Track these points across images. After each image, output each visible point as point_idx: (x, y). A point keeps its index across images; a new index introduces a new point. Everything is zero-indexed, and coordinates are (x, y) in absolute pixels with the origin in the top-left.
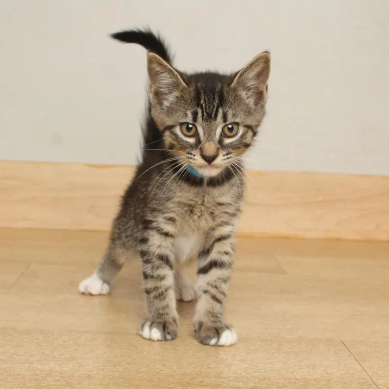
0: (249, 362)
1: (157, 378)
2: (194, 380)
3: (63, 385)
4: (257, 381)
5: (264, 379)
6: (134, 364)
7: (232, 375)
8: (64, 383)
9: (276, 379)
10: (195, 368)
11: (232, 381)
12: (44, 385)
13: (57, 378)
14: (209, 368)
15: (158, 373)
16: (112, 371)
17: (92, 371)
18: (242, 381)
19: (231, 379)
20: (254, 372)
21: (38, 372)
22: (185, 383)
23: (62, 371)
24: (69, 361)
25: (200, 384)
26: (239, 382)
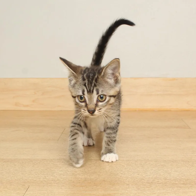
0: (179, 172)
1: (137, 180)
2: (154, 181)
3: (92, 185)
4: (184, 180)
5: (188, 180)
6: (124, 174)
7: (172, 178)
8: (93, 184)
9: (194, 180)
10: (154, 175)
11: (172, 181)
12: (84, 185)
13: (89, 182)
14: (160, 175)
15: (136, 178)
16: (115, 178)
17: (105, 178)
18: (177, 181)
19: (172, 180)
20: (182, 176)
21: (80, 179)
22: (150, 183)
23: (91, 179)
24: (93, 174)
25: (157, 183)
26: (176, 181)
